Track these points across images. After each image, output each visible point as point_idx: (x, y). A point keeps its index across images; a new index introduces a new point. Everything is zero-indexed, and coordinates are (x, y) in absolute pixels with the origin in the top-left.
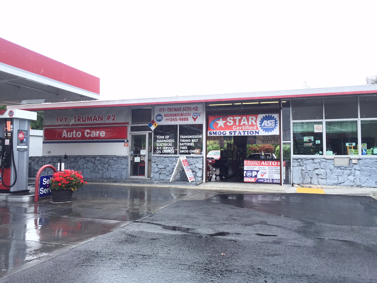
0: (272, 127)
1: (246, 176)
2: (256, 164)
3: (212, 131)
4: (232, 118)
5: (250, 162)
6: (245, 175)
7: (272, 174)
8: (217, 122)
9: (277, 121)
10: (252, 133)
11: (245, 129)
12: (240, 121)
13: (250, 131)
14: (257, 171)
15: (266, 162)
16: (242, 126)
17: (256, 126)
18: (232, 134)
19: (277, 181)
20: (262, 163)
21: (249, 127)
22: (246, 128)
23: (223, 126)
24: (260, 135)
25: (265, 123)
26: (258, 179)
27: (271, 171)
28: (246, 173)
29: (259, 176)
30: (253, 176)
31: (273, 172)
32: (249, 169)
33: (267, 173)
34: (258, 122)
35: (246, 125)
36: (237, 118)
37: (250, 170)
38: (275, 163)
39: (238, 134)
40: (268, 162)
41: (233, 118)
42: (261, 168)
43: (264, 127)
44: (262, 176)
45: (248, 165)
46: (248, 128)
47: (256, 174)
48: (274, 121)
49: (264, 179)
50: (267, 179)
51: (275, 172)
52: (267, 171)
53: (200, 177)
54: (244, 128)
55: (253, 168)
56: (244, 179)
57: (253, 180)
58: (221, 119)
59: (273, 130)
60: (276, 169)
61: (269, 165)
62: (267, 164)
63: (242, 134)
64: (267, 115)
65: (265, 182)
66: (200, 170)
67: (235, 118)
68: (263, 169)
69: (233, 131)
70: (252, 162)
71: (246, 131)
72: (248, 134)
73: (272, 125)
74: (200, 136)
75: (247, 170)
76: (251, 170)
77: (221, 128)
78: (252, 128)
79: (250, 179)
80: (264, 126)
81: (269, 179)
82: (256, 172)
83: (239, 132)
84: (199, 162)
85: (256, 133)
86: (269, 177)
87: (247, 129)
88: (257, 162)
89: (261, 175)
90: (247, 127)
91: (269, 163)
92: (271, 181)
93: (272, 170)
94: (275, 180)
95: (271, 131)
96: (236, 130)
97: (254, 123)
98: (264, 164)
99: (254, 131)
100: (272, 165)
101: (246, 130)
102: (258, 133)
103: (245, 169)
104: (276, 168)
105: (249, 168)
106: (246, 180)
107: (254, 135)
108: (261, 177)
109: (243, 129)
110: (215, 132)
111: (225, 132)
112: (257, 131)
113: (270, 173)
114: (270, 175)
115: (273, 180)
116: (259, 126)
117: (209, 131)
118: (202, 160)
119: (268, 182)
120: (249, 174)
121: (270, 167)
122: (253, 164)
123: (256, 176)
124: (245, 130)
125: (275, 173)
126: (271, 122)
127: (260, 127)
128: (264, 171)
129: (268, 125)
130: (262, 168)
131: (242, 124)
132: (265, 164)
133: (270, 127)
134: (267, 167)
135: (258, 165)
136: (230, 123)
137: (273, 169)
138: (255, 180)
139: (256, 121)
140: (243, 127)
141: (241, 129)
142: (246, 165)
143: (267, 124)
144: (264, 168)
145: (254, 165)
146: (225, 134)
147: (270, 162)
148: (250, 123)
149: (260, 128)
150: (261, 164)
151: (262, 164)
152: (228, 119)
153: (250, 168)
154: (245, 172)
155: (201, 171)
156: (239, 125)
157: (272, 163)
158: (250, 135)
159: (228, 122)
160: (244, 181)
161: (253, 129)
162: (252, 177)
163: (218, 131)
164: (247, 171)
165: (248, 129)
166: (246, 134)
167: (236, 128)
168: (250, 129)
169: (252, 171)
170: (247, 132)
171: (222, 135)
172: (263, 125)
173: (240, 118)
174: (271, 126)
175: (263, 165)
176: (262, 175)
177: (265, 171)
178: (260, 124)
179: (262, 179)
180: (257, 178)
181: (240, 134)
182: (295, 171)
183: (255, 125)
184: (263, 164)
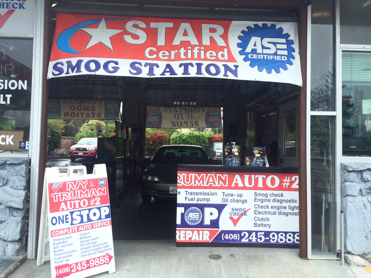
0: (278, 58)
1: (184, 225)
2: (217, 183)
3: (64, 61)
4: (143, 25)
5: (196, 178)
6: (179, 221)
7: (265, 216)
8: (87, 30)
9: (292, 42)
10: (213, 70)
11: (190, 56)
12: (170, 34)
13: (205, 63)
14: (220, 208)
15: (247, 177)
16: (178, 47)
17: (226, 50)
18: (139, 71)
19: (280, 237)
20: (235, 182)
21: (202, 52)
22: (193, 54)
23: (109, 44)
24: (239, 78)
25: (255, 45)
26: (222, 232)
27: (262, 207)
28: (183, 215)
29: (225, 224)
30: (207, 222)
31: (267, 210)
32: (192, 199)
33: (251, 214)
34: (234, 41)
35: (193, 47)
36: (162, 27)
37: (195, 202)
38: (273, 181)
39: (165, 71)
40: (253, 176)
41: (148, 25)
42: (230, 198)
43: (255, 56)
44: (235, 222)
45: (192, 187)
46: (199, 54)
47: (215, 217)
48: (284, 41)
49: (240, 232)
50: (250, 233)
51: (274, 210)
52: (250, 205)
53: (12, 242)
54: (186, 54)
55: (207, 197)
56: (177, 232)
57: (205, 236)
58: (103, 24)
59: (286, 69)
60: (278, 198)
61: (255, 188)
62: (250, 183)
63: (179, 73)
64: (260, 24)
65: (243, 240)
66: (15, 213)
67: (153, 25)
68: (239, 198)
69: (143, 62)
70: (202, 179)
71: (194, 62)
72: (199, 71)
73: (279, 52)
74: (22, 85)
75: (187, 202)
76: (199, 202)
77: (100, 50)
78: (215, 54)
79: (196, 233)
80: (254, 51)
81: (257, 232)
82: (215, 211)
83: (168, 66)
84: (11, 183)
85: (229, 73)
86: (255, 225)
87: (196, 56)
88: (220, 179)
89: (231, 218)
90: (196, 51)
91: (256, 180)
92: (261, 239)
93: (265, 204)
94: (274, 236)
95: (278, 72)
96: (158, 58)
97: (221, 42)
98: (241, 185)
99: (220, 64)
100: (265, 187)
101: (193, 58)
102: (235, 73)
103: (180, 199)
104: (276, 195)
105: (192, 197)
106: (182, 235)
107: (221, 76)
108: (230, 227)
109: (183, 57)
110: (74, 61)
111: (116, 63)
112: (231, 65)
113: (260, 213)
114: (259, 219)
115: (267, 234)
116: (235, 50)
117: (55, 62)
118: (23, 172)
119: (254, 240)
120: (193, 216)
121: (258, 192)
122: (205, 185)
123: (215, 224)
124: (187, 59)
125: (274, 213)
126: (275, 44)
127: (241, 53)
128: (239, 205)
129: (266, 51)
130: (236, 198)
131: (176, 42)
132: (243, 182)
133: (272, 57)
134: (249, 195)
135: (222, 188)
136: (135, 37)
137: (269, 201)
138: (210, 237)
139: (225, 37)
140: (182, 51)
141: (173, 57)
142: (183, 187)
143: (263, 47)
144: (241, 196)
145: (211, 187)
146: (116, 69)
147: (260, 177)
148: (206, 42)
149: (239, 59)
150: (231, 182)
151: (233, 185)
152: (129, 26)
153: (196, 197)
154: (180, 210)
156: (169, 46)
157: (264, 180)
158: (206, 75)
159: (128, 33)
160: (178, 239)
161: (217, 59)
162: (201, 225)
163: (85, 60)
164: (186, 206)
165: (199, 58)
166: (193, 72)
167: (157, 53)
168: (206, 59)
169: (202, 207)
170: (195, 66)
171: (101, 72)
172: (248, 50)
173: (170, 25)
174: (275, 54)
175: (237, 187)
176: (235, 217)
177: (245, 206)
178: (239, 45)
179: (233, 232)
180: (220, 230)
181: (172, 72)
182: (355, 212)
183: (222, 48)
184: (236, 184)
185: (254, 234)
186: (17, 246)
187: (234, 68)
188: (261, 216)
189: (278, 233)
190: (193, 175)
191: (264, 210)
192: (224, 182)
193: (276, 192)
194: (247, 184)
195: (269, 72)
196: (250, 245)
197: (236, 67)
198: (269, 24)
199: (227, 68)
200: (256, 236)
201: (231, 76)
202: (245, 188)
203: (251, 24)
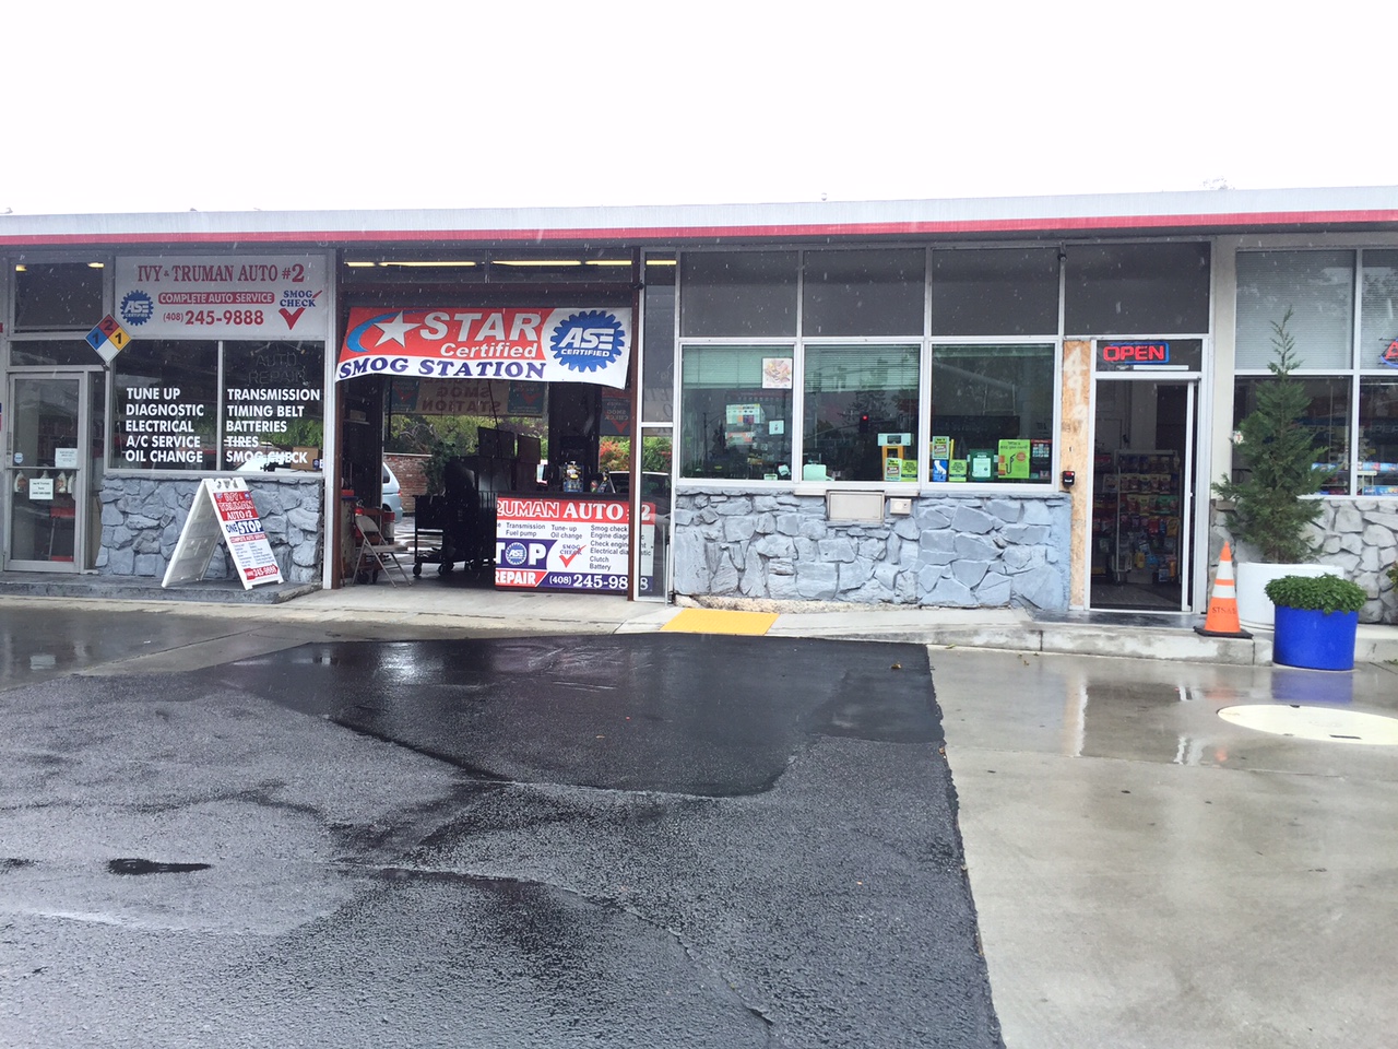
0: (598, 353)
1: (505, 564)
2: (545, 513)
3: (352, 361)
4: (446, 317)
5: (519, 507)
6: (498, 560)
7: (603, 556)
8: (379, 325)
9: (622, 333)
10: (514, 369)
11: (491, 355)
12: (476, 327)
13: (507, 362)
14: (548, 544)
15: (582, 506)
16: (480, 344)
17: (535, 345)
18: (430, 370)
19: (622, 582)
20: (567, 512)
21: (507, 348)
22: (495, 351)
23: (401, 341)
24: (543, 380)
25: (573, 338)
26: (550, 574)
27: (600, 544)
28: (503, 552)
29: (554, 564)
30: (532, 562)
31: (606, 548)
32: (514, 533)
33: (586, 552)
34: (548, 333)
35: (498, 342)
36: (467, 319)
37: (518, 537)
38: (615, 512)
39: (459, 371)
40: (590, 505)
41: (452, 317)
42: (561, 532)
43: (569, 352)
44: (566, 562)
45: (514, 518)
46: (502, 351)
48: (612, 331)
49: (572, 575)
50: (585, 576)
51: (615, 548)
52: (585, 541)
53: (306, 567)
54: (487, 352)
55: (533, 530)
56: (497, 573)
57: (530, 578)
58: (399, 318)
59: (604, 366)
60: (620, 533)
61: (593, 519)
62: (586, 514)
63: (475, 373)
64: (588, 311)
65: (576, 585)
66: (309, 537)
67: (458, 317)
68: (572, 533)
69: (436, 360)
70: (528, 507)
71: (494, 361)
72: (498, 372)
73: (601, 346)
74: (314, 394)
75: (509, 536)
76: (523, 537)
77: (392, 346)
78: (521, 350)
79: (519, 574)
81: (593, 575)
82: (542, 548)
83: (465, 365)
84: (304, 505)
85: (532, 373)
86: (591, 566)
87: (498, 354)
88: (549, 508)
89: (562, 557)
90: (499, 348)
91: (594, 510)
92: (598, 583)
93: (604, 540)
94: (613, 580)
95: (593, 370)
96: (454, 356)
97: (531, 336)
98: (575, 516)
99: (524, 363)
100: (605, 519)
101: (494, 357)
102: (540, 373)
103: (501, 533)
104: (619, 529)
105: (515, 530)
106: (503, 577)
107: (522, 377)
108: (561, 568)
109: (483, 354)
110: (361, 360)
111: (406, 361)
112: (537, 364)
113: (597, 551)
114: (596, 560)
115: (605, 577)
116: (547, 343)
117: (344, 363)
118: (316, 493)
119: (589, 585)
120: (515, 554)
121: (596, 525)
122: (531, 515)
123: (542, 563)
124: (487, 357)
125: (615, 552)
126: (598, 336)
127: (552, 348)
128: (572, 542)
129: (584, 345)
130: (568, 532)
131: (480, 337)
132: (578, 512)
133: (590, 352)
134: (584, 528)
135: (551, 519)
136: (433, 331)
137: (609, 536)
138: (536, 581)
139: (538, 330)
140: (484, 347)
141: (472, 355)
142: (504, 518)
144: (574, 529)
145: (538, 518)
146: (404, 368)
147: (599, 507)
148: (514, 336)
149: (549, 354)
150: (562, 512)
151: (565, 516)
152: (429, 320)
153: (520, 530)
154: (500, 546)
155: (313, 541)
156: (471, 342)
157: (604, 510)
158: (504, 376)
159: (425, 327)
160: (497, 581)
161: (523, 357)
162: (525, 565)
163: (374, 357)
164: (508, 542)
165: (501, 356)
166: (490, 373)
167: (455, 350)
168: (509, 357)
169: (526, 543)
170: (495, 366)
171: (387, 371)
173: (478, 316)
174: (596, 348)
175: (570, 519)
176: (567, 556)
177: (580, 543)
178: (552, 339)
179: (564, 574)
180: (548, 571)
181: (468, 372)
183: (531, 343)
184: (569, 515)
185: (589, 577)
186: (311, 572)
187: (539, 367)
188: (598, 556)
189: (619, 577)
190: (517, 503)
191: (602, 548)
192: (554, 512)
193: (617, 525)
194: (583, 516)
195: (582, 370)
196: (584, 591)
197: (543, 365)
198: (599, 310)
199: (531, 367)
200: (592, 581)
201: (534, 377)
202: (580, 520)
203: (576, 311)
